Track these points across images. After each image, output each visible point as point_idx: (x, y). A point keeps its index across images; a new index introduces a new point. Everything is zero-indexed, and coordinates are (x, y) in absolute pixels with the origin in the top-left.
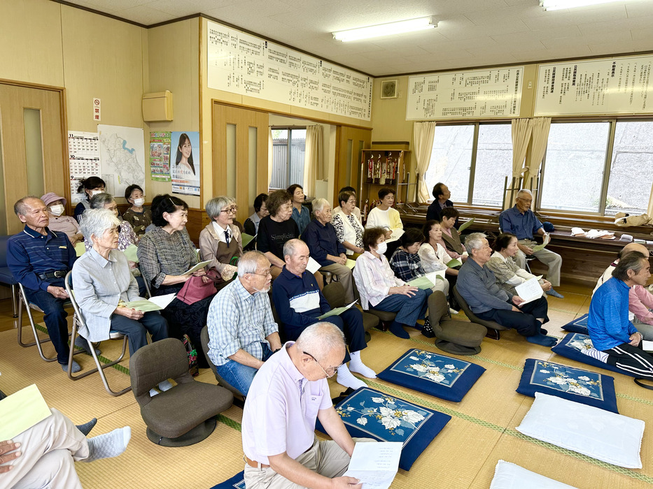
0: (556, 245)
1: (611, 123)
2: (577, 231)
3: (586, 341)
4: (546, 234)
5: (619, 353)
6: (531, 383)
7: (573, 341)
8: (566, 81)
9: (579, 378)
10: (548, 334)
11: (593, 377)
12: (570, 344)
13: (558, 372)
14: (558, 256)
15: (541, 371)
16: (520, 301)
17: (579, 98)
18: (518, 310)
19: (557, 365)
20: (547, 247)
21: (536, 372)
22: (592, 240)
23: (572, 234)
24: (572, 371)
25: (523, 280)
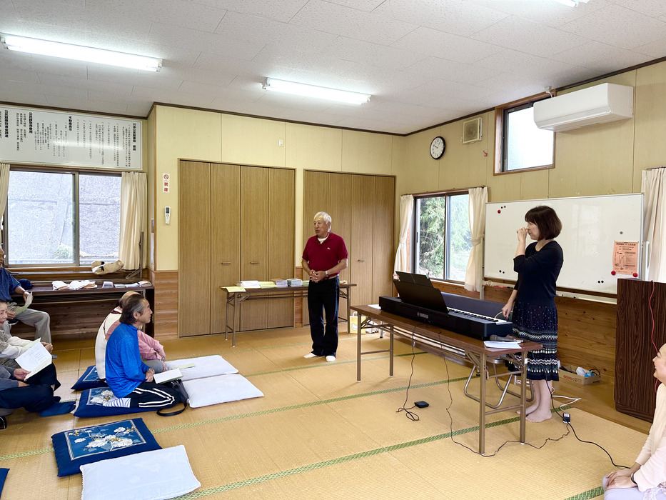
0: (40, 302)
1: (74, 175)
2: (58, 285)
3: (103, 393)
4: (26, 293)
5: (140, 393)
6: (72, 459)
7: (91, 399)
8: (21, 127)
9: (115, 431)
10: (61, 401)
11: (126, 425)
12: (90, 403)
13: (93, 435)
14: (45, 315)
15: (76, 441)
16: (25, 374)
17: (38, 147)
18: (26, 385)
19: (89, 429)
20: (31, 307)
21: (72, 445)
22: (76, 291)
23: (54, 289)
24: (105, 428)
25: (20, 348)
